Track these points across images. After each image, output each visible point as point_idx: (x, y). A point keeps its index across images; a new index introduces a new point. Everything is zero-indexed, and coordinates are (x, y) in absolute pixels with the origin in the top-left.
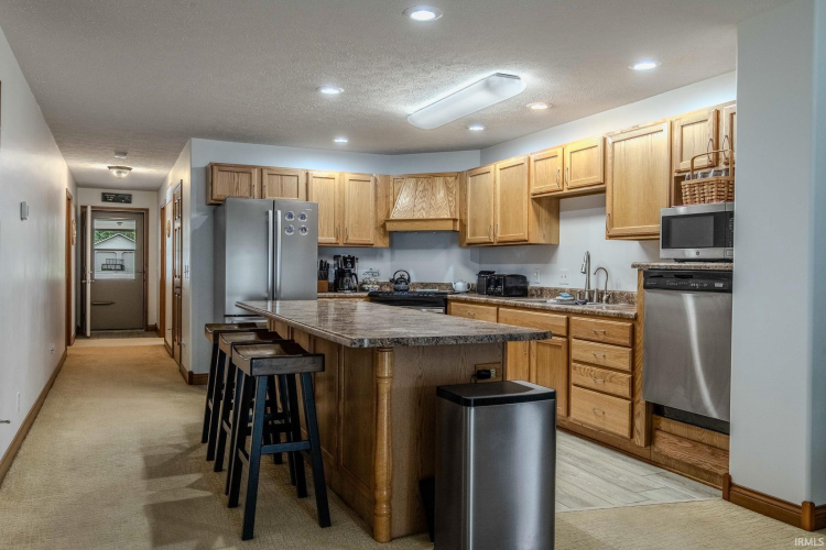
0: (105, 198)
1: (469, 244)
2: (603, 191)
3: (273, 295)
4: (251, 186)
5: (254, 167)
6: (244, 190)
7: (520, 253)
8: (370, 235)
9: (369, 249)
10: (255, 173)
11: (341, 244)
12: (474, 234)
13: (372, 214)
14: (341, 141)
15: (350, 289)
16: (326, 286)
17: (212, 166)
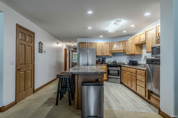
0: (74, 49)
1: (127, 55)
2: (146, 43)
3: (88, 65)
4: (86, 46)
5: (86, 42)
6: (85, 46)
7: (136, 56)
8: (108, 54)
9: (108, 57)
10: (87, 43)
11: (103, 55)
12: (127, 53)
13: (109, 50)
14: (101, 36)
15: (104, 64)
16: (100, 63)
17: (79, 43)
